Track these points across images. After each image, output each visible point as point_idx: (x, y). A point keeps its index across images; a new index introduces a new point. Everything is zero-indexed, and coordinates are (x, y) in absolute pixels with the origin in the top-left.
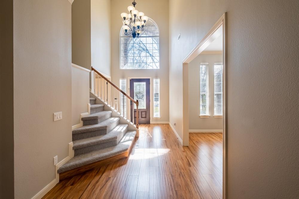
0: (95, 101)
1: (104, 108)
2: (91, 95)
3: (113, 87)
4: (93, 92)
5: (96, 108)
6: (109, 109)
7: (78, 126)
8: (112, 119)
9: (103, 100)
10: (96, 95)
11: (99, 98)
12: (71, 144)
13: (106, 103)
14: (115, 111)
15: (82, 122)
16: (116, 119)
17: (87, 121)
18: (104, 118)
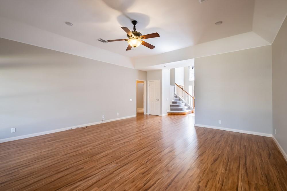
0: (176, 97)
1: (180, 100)
2: (175, 94)
3: (185, 93)
4: (175, 93)
5: (176, 99)
6: (182, 100)
7: (171, 104)
8: (183, 104)
9: (179, 96)
10: (177, 94)
11: (178, 95)
12: (170, 108)
13: (181, 98)
14: (184, 101)
15: (172, 103)
16: (184, 104)
17: (173, 103)
18: (179, 103)
